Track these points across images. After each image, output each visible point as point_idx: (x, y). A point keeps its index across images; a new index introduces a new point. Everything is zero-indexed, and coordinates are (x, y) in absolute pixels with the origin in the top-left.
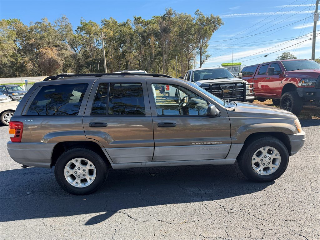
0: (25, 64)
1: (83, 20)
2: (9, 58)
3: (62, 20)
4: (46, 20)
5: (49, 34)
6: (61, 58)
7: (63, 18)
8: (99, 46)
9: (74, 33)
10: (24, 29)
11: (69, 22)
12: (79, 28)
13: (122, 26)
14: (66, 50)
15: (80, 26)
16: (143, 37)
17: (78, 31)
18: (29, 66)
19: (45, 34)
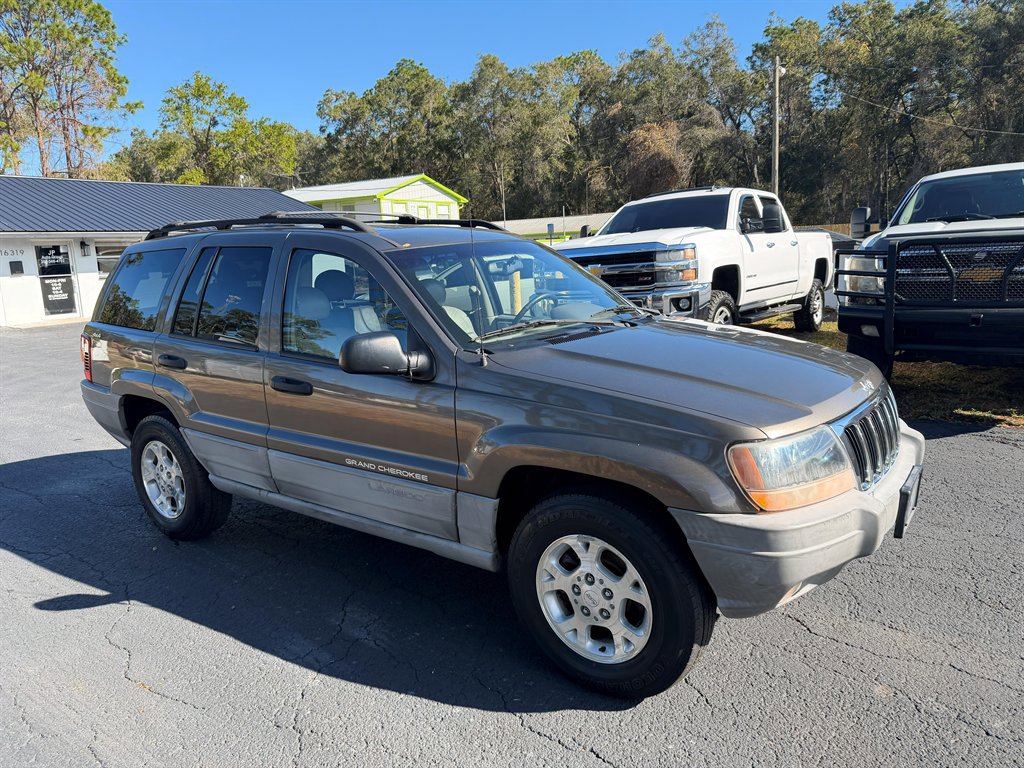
0: (589, 176)
1: (774, 18)
2: (556, 162)
3: (706, 32)
4: (658, 41)
5: (662, 83)
6: (689, 152)
7: (709, 26)
8: (825, 99)
9: (743, 66)
10: (600, 76)
11: (725, 34)
12: (759, 48)
13: (910, 16)
14: (707, 125)
15: (764, 41)
16: (992, 46)
17: (754, 59)
18: (598, 183)
19: (651, 82)
